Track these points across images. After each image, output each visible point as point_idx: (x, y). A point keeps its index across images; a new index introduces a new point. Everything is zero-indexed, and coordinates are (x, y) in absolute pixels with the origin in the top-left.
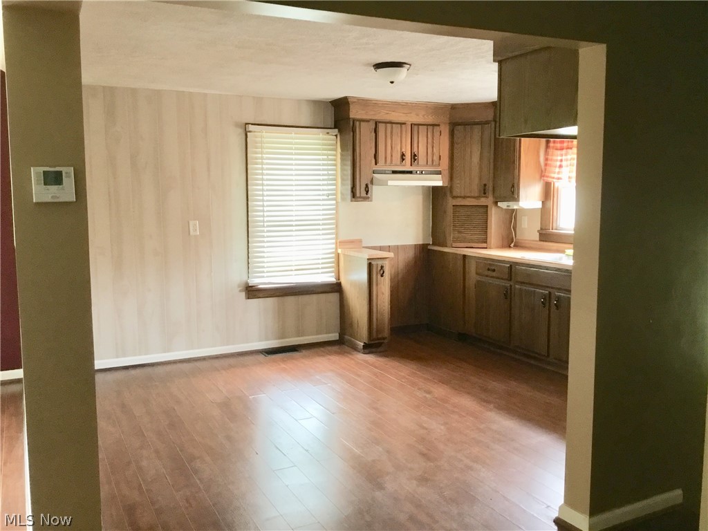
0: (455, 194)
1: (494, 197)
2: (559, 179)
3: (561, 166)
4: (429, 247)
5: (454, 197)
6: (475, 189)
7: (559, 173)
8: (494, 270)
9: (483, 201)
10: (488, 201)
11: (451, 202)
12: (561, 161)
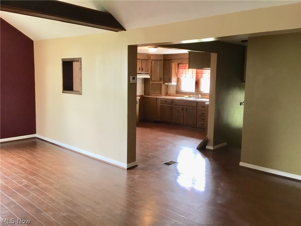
0: (152, 80)
1: (163, 81)
2: (182, 77)
3: (182, 73)
4: (143, 96)
5: (152, 81)
6: (158, 79)
7: (182, 75)
8: (167, 102)
9: (160, 82)
10: (162, 82)
11: (151, 82)
12: (182, 72)
